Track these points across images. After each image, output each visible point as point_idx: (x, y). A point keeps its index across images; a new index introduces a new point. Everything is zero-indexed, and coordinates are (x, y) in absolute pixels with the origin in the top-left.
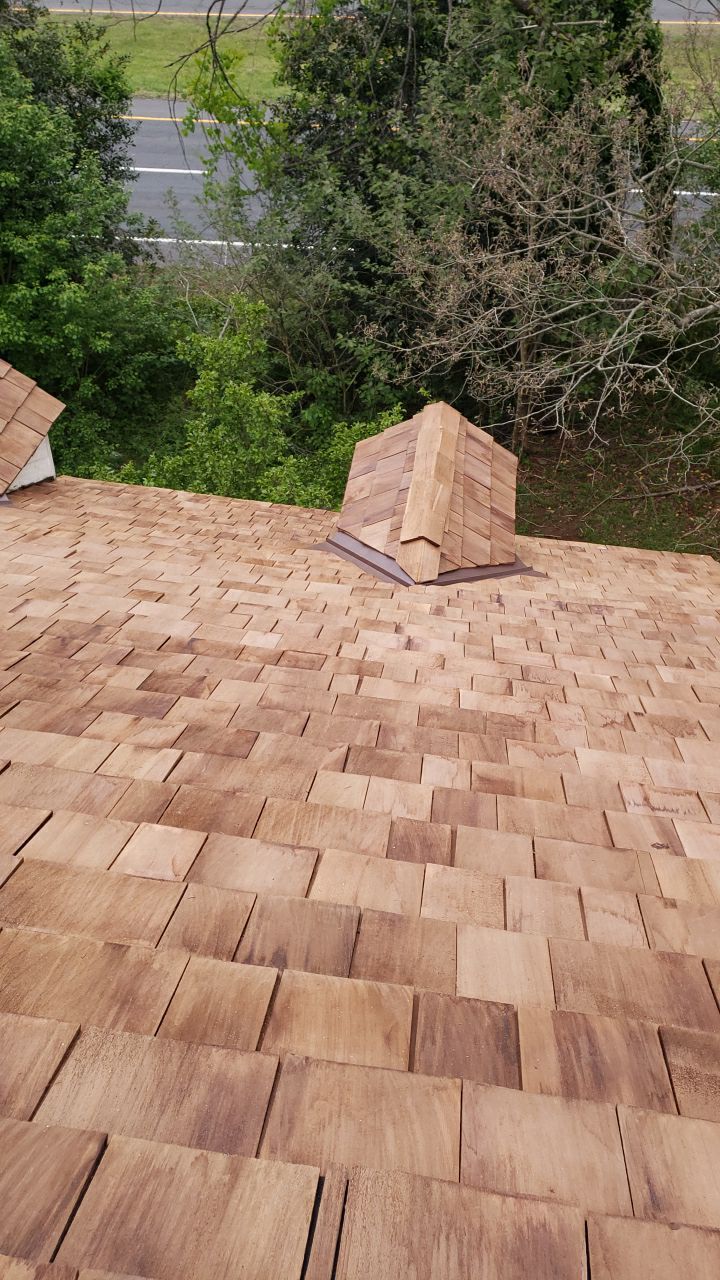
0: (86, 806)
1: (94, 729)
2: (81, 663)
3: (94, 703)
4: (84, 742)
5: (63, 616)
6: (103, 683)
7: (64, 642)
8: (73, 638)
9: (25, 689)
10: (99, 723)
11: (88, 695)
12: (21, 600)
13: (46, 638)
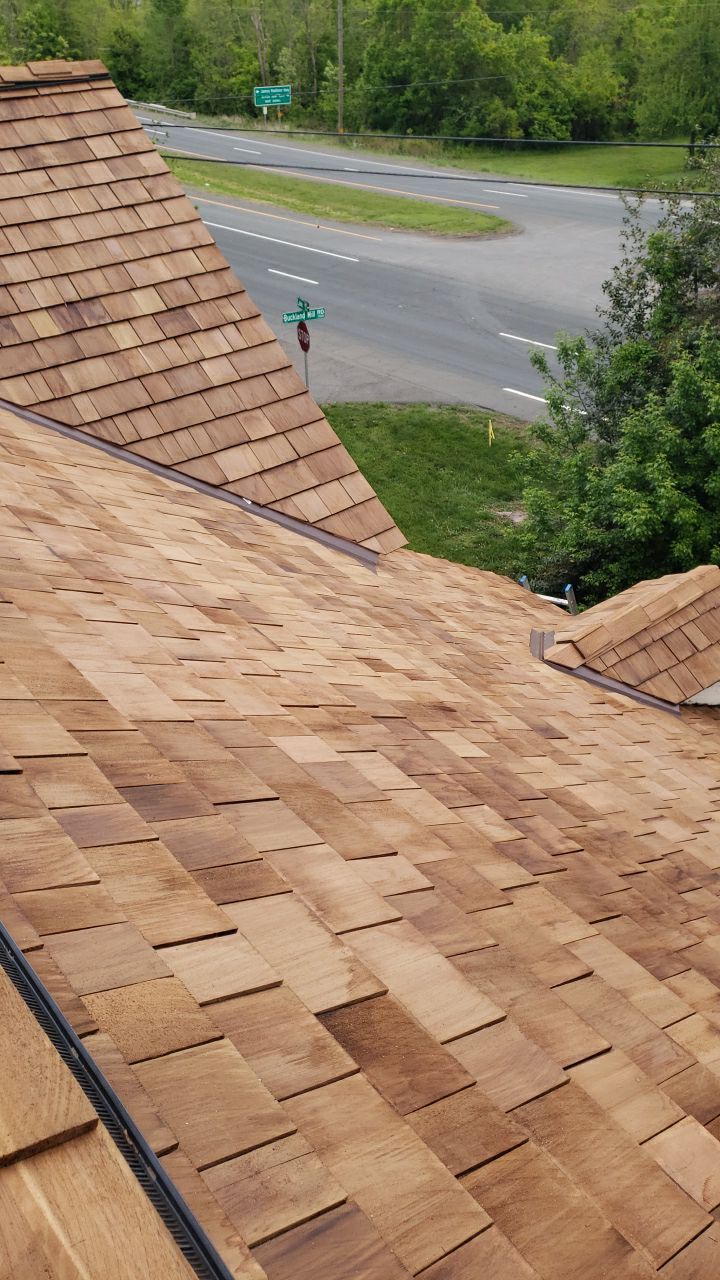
0: (642, 1059)
1: (676, 981)
2: (688, 905)
3: (686, 954)
4: (662, 990)
5: (689, 849)
6: (701, 937)
7: (680, 875)
8: (690, 875)
9: (629, 905)
10: (684, 978)
11: (684, 943)
12: (657, 813)
13: (664, 862)
